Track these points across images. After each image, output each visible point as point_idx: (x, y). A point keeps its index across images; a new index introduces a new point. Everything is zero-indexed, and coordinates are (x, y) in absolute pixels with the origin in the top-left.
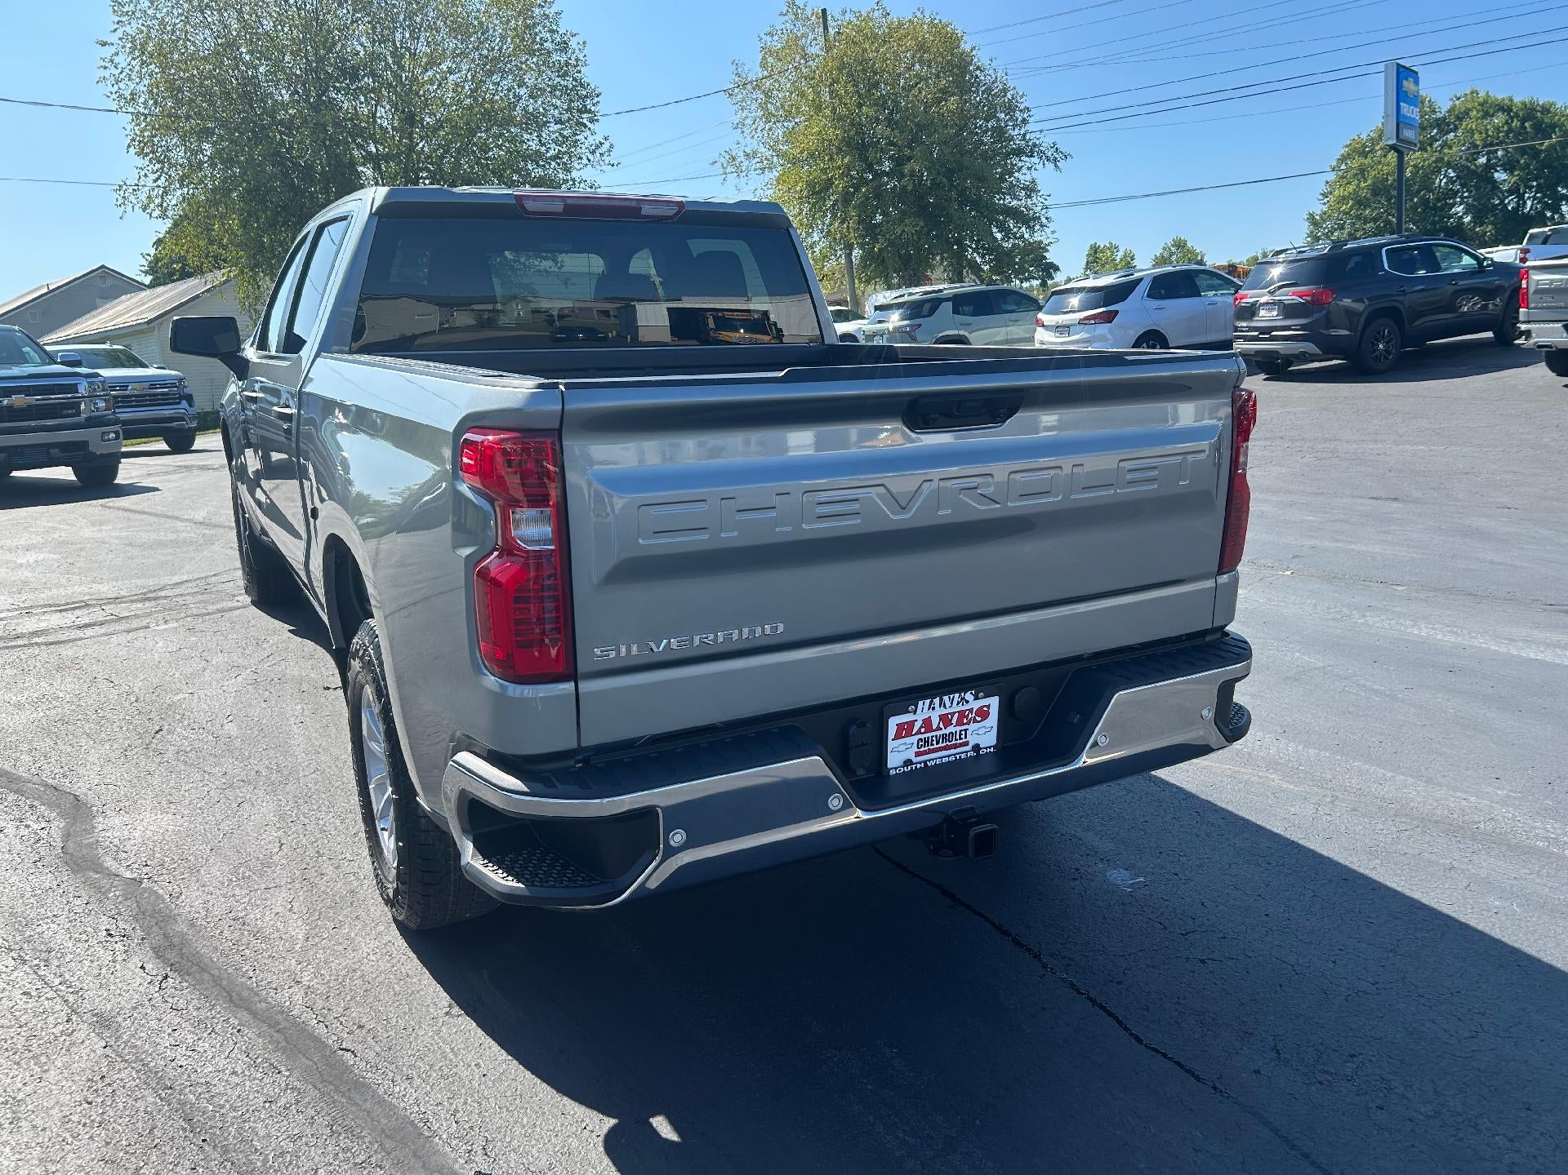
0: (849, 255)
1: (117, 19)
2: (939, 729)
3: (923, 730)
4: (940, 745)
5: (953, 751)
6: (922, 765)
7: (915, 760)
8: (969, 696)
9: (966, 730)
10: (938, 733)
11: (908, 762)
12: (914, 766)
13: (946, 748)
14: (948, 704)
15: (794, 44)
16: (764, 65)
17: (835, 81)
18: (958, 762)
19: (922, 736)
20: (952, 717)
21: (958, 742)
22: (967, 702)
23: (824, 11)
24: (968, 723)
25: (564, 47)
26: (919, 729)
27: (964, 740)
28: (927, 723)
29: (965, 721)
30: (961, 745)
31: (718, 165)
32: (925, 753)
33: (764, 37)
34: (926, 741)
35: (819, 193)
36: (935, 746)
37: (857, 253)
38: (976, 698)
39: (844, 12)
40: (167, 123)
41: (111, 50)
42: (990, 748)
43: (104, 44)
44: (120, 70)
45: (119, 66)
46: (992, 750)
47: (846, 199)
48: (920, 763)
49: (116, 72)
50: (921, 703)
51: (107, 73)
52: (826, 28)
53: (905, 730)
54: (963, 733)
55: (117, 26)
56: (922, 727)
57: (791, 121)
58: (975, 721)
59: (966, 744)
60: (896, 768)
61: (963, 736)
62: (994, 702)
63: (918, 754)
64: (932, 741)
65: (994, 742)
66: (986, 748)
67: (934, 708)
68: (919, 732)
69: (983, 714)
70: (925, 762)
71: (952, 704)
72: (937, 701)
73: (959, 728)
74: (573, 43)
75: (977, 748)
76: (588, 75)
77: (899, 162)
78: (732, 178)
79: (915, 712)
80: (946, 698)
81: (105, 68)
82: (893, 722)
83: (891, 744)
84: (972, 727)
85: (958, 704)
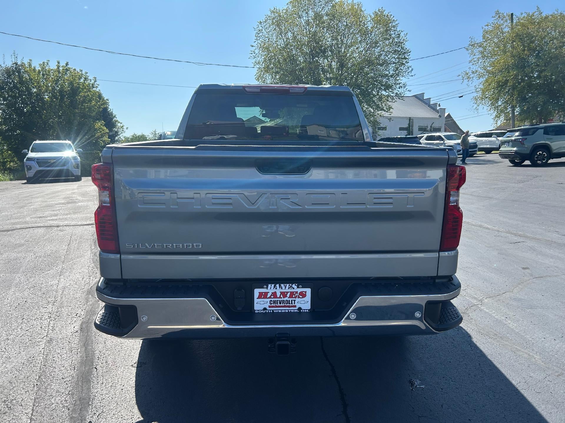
0: (513, 111)
1: (256, 38)
2: (280, 297)
3: (272, 297)
4: (281, 305)
5: (288, 308)
6: (271, 311)
7: (268, 308)
8: (294, 286)
9: (295, 301)
10: (280, 299)
11: (265, 309)
12: (267, 311)
13: (284, 307)
14: (284, 288)
15: (498, 27)
16: (484, 37)
17: (514, 41)
18: (289, 313)
19: (273, 300)
20: (287, 294)
21: (291, 305)
22: (293, 288)
23: (512, 14)
24: (295, 297)
25: (399, 36)
26: (271, 296)
27: (294, 305)
28: (274, 294)
29: (294, 297)
30: (292, 306)
31: (461, 76)
32: (273, 307)
33: (484, 27)
34: (274, 302)
35: (502, 86)
36: (279, 305)
37: (517, 109)
38: (298, 287)
39: (522, 14)
40: (267, 69)
41: (254, 48)
42: (306, 310)
43: (252, 46)
44: (255, 55)
45: (256, 53)
46: (307, 311)
47: (514, 88)
48: (270, 310)
49: (254, 55)
50: (270, 285)
51: (252, 55)
52: (512, 21)
53: (263, 296)
54: (293, 301)
55: (256, 41)
56: (271, 295)
57: (493, 58)
58: (299, 297)
59: (295, 306)
60: (258, 310)
61: (293, 303)
62: (308, 291)
63: (270, 307)
64: (277, 302)
65: (309, 308)
66: (304, 310)
67: (276, 288)
68: (270, 297)
69: (303, 295)
70: (273, 310)
71: (286, 288)
72: (278, 285)
73: (290, 299)
74: (402, 34)
75: (300, 309)
76: (407, 46)
77: (540, 72)
78: (466, 81)
79: (267, 288)
80: (282, 285)
81: (252, 54)
82: (257, 292)
83: (256, 300)
84: (297, 300)
85: (289, 288)
